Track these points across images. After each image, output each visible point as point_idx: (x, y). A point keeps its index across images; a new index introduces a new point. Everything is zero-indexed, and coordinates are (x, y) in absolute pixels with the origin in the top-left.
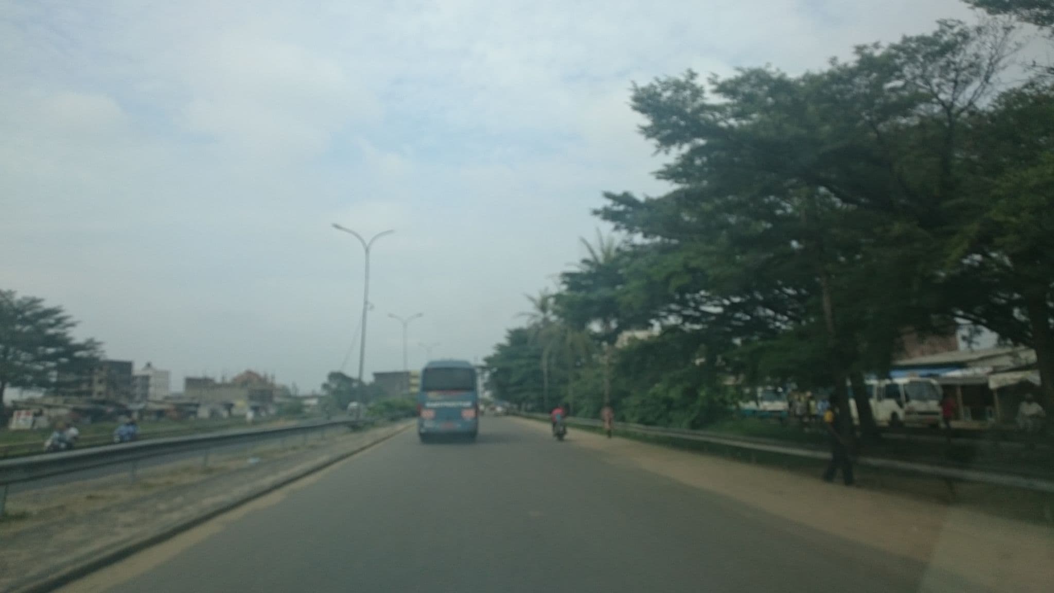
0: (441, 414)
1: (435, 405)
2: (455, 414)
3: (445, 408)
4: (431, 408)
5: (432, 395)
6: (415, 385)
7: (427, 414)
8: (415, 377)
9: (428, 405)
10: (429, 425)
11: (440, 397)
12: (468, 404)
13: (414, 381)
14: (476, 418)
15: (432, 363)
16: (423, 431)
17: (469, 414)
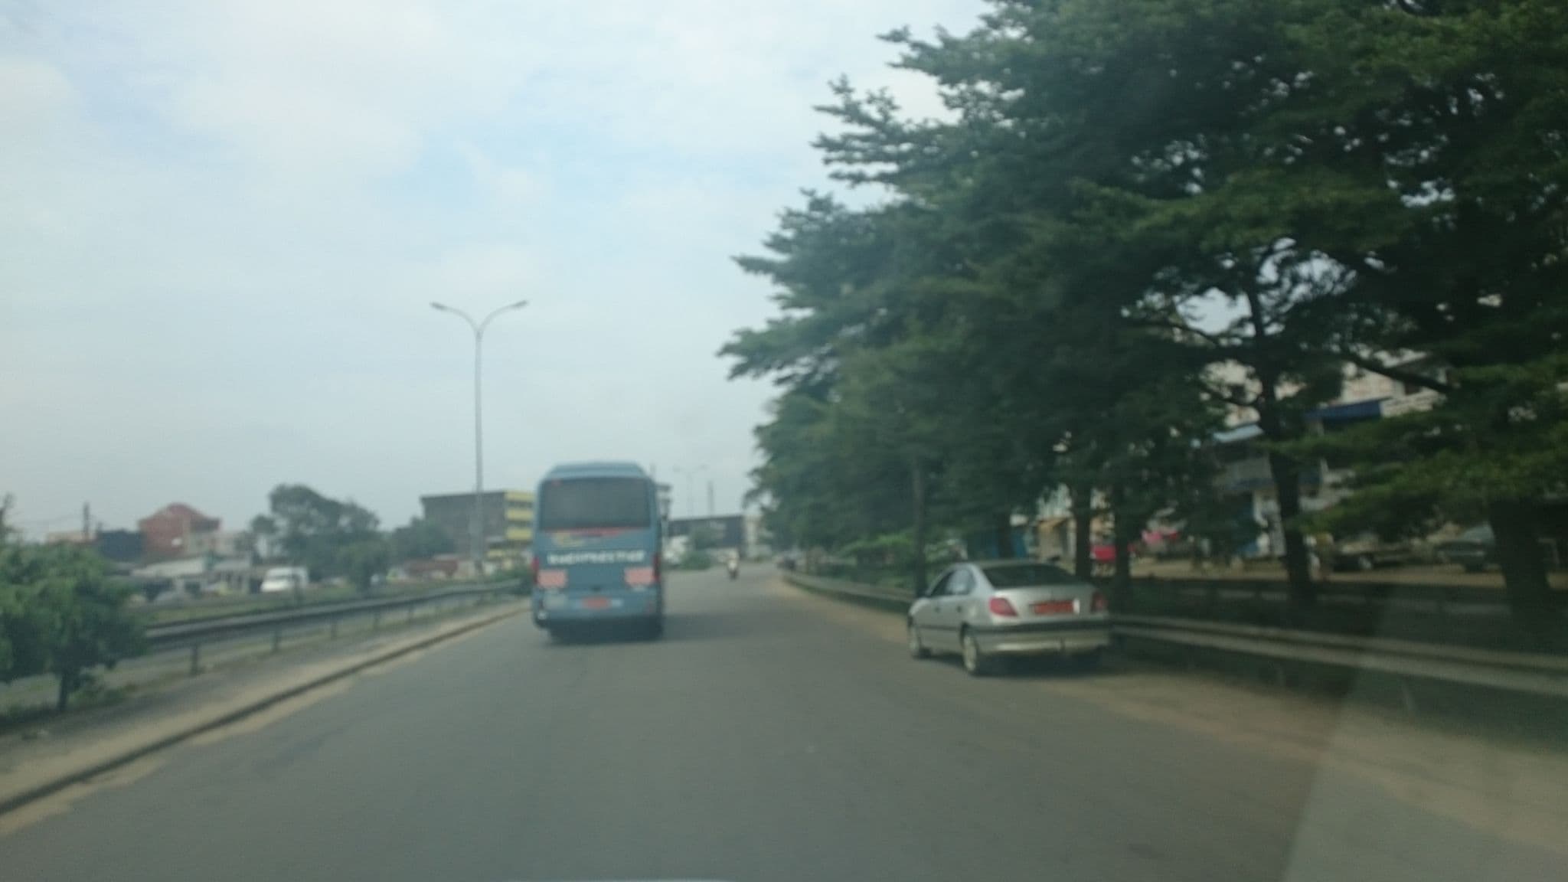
0: (580, 579)
1: (568, 559)
2: (612, 577)
3: (589, 564)
4: (559, 567)
5: (560, 538)
6: (522, 524)
7: (550, 580)
8: (522, 504)
9: (553, 559)
10: (556, 602)
11: (579, 543)
12: (639, 556)
13: (513, 514)
14: (658, 583)
15: (559, 469)
16: (542, 615)
17: (640, 578)
